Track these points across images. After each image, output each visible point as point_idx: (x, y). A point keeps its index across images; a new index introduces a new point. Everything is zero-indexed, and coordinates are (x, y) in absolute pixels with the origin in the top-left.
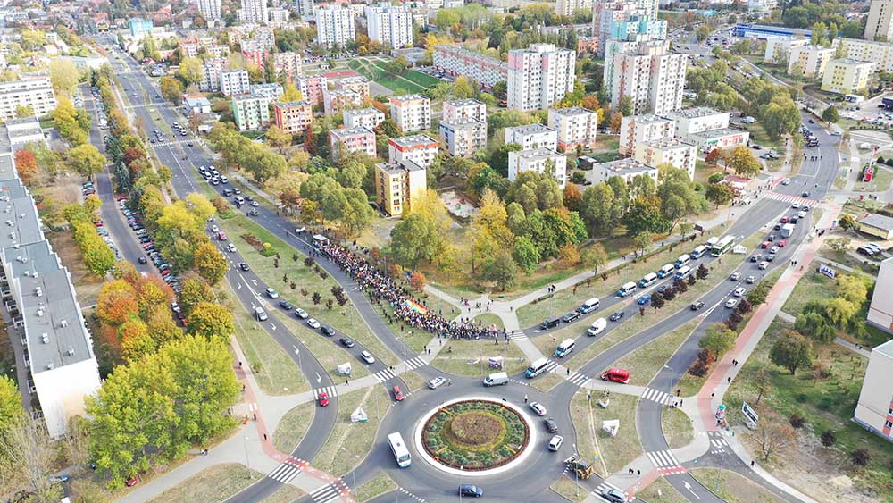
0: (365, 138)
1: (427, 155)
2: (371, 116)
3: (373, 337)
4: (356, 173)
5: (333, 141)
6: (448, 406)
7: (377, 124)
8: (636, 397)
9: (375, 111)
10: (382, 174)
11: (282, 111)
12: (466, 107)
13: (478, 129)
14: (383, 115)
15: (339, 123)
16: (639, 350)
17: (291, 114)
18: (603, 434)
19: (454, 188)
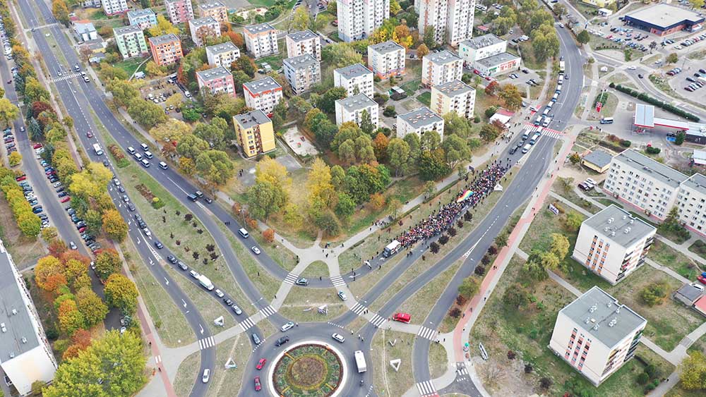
0: (225, 79)
1: (274, 97)
2: (229, 53)
3: (238, 288)
5: (200, 84)
6: (290, 351)
7: (234, 60)
8: (414, 335)
9: (231, 46)
10: (238, 125)
11: (156, 47)
12: (304, 41)
14: (239, 50)
16: (420, 291)
17: (164, 49)
18: (390, 369)
19: (296, 124)
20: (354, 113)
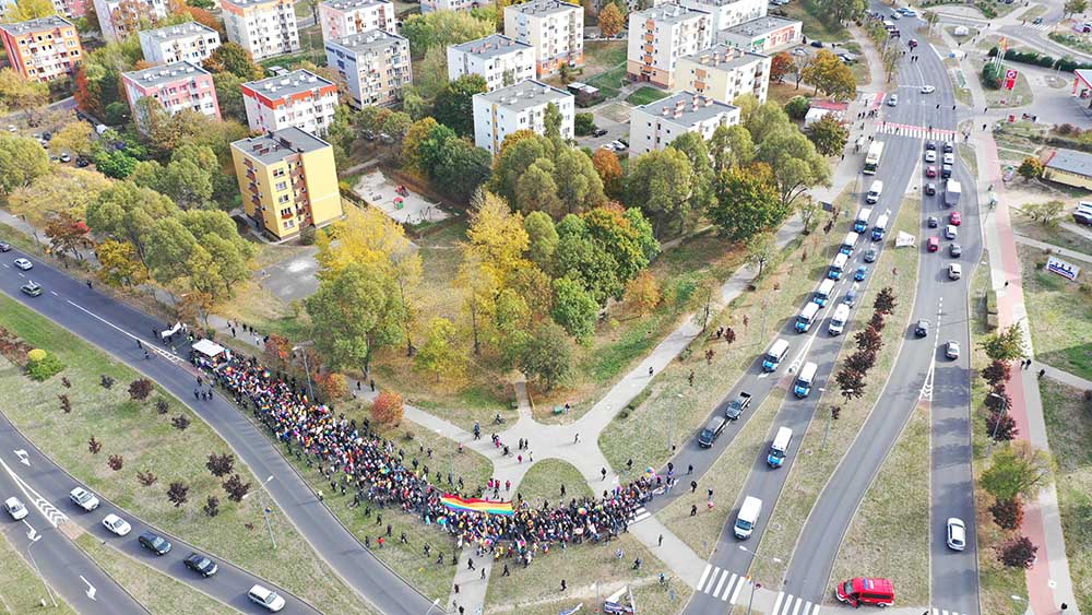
0: (194, 85)
1: (319, 109)
2: (195, 38)
4: (197, 170)
5: (133, 96)
7: (208, 54)
9: (199, 29)
10: (248, 162)
11: (18, 40)
12: (361, 11)
13: (395, 49)
14: (215, 35)
15: (136, 57)
16: (866, 504)
17: (37, 44)
19: (378, 165)
20: (526, 114)
